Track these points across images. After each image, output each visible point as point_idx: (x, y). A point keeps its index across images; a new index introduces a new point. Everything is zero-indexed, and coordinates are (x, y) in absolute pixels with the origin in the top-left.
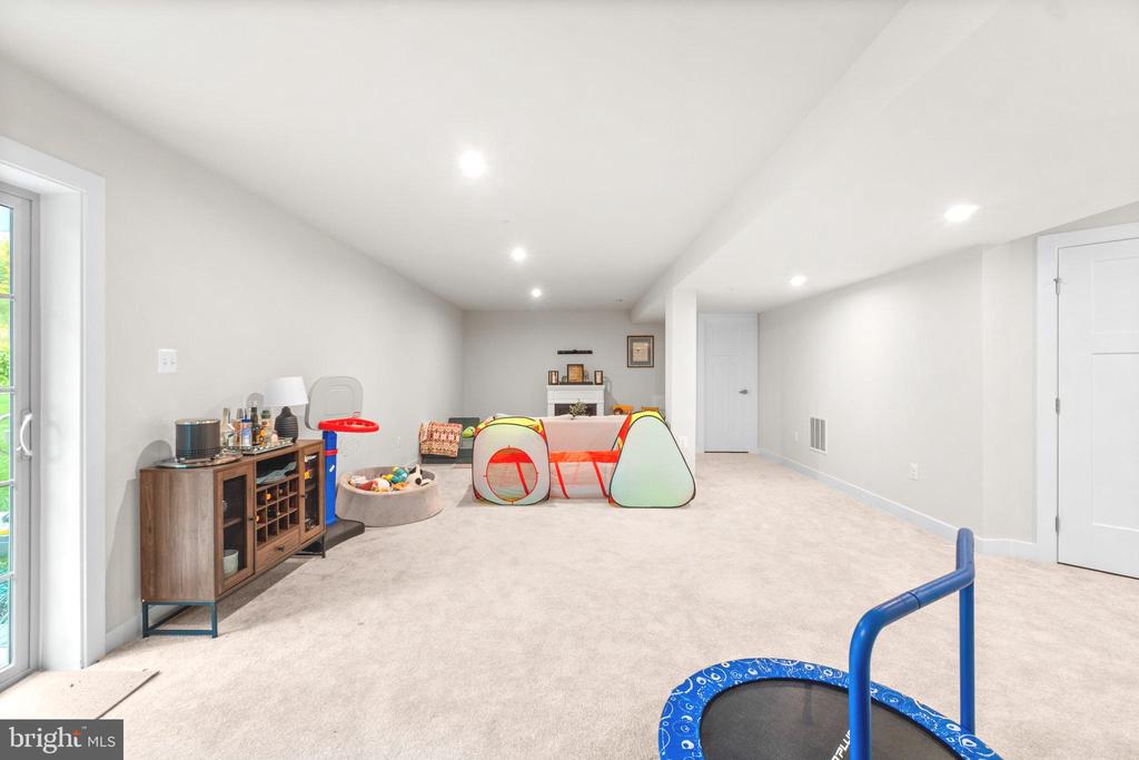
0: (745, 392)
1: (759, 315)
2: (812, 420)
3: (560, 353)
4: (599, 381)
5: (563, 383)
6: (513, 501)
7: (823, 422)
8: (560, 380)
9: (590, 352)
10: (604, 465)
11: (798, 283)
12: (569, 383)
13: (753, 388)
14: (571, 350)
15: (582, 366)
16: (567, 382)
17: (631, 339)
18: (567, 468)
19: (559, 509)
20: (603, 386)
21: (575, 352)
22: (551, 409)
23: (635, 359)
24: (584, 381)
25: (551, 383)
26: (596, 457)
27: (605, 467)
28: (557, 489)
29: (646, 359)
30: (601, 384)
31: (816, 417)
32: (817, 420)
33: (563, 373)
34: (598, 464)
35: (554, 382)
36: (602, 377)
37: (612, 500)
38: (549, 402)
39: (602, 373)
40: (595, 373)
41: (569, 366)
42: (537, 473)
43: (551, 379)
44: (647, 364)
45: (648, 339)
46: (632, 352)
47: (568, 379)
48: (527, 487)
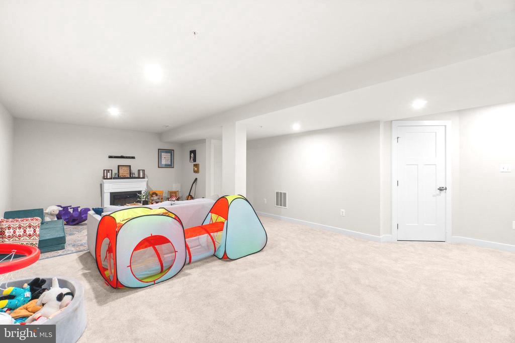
2: (277, 193)
3: (110, 157)
4: (141, 176)
5: (114, 178)
6: (153, 281)
7: (285, 194)
8: (113, 176)
9: (133, 158)
10: (215, 234)
14: (119, 155)
15: (130, 166)
16: (118, 177)
17: (160, 151)
20: (146, 179)
21: (122, 157)
22: (107, 198)
23: (163, 163)
24: (131, 177)
25: (104, 179)
26: (208, 230)
29: (170, 163)
30: (143, 178)
32: (281, 193)
33: (115, 171)
34: (212, 234)
35: (108, 177)
36: (144, 174)
37: (225, 258)
38: (105, 191)
39: (143, 171)
40: (139, 171)
41: (119, 166)
42: (176, 252)
43: (105, 175)
44: (170, 166)
45: (171, 152)
46: (161, 159)
47: (118, 176)
48: (164, 265)
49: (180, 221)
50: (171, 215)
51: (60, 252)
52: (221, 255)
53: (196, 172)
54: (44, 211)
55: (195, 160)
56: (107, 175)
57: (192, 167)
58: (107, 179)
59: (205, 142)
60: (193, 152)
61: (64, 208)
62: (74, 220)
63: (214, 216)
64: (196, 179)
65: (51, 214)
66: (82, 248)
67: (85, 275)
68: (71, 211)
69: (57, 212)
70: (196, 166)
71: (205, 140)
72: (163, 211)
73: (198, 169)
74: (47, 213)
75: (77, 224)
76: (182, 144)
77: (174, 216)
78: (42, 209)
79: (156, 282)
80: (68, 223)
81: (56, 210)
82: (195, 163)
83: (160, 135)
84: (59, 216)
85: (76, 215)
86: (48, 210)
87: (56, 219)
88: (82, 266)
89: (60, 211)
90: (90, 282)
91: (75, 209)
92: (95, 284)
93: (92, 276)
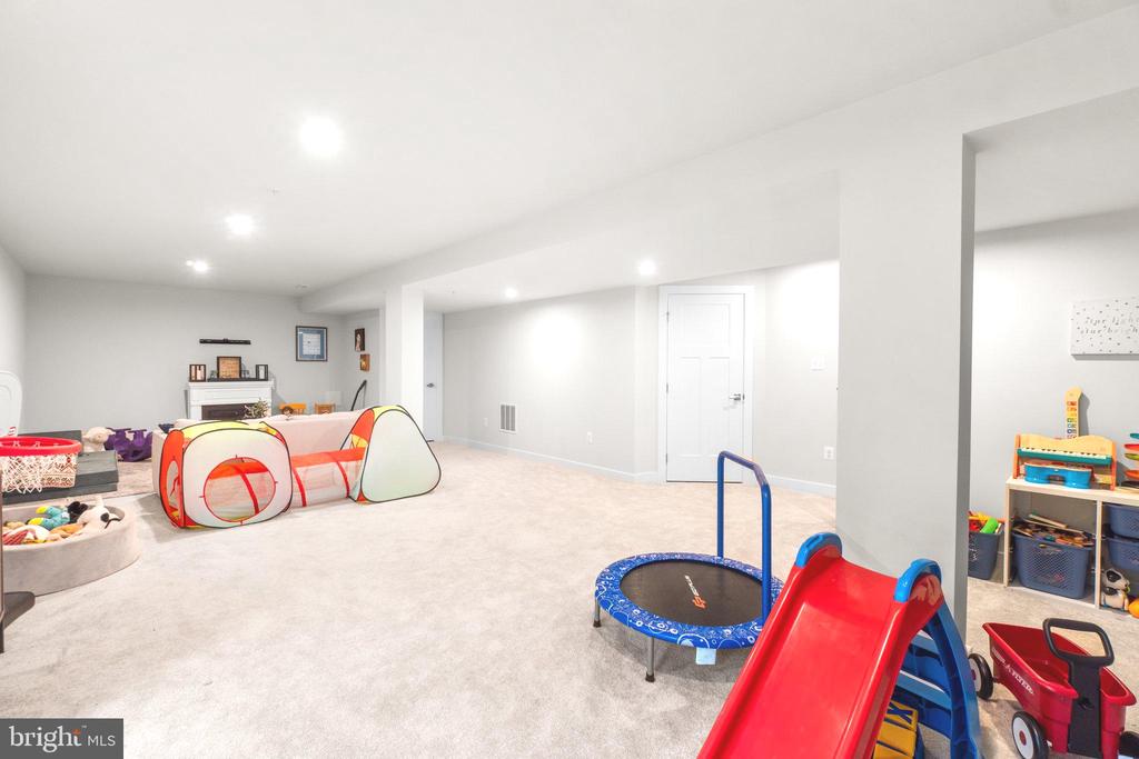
0: (431, 385)
1: (444, 315)
2: (503, 407)
3: (203, 342)
4: (262, 376)
5: (210, 380)
6: (241, 520)
7: (513, 408)
8: (207, 376)
9: (247, 343)
10: (348, 464)
11: (511, 294)
12: (219, 379)
13: (438, 382)
14: (222, 339)
15: (240, 358)
16: (217, 378)
17: (300, 330)
18: (308, 474)
19: (303, 519)
20: (271, 383)
21: (226, 342)
22: (196, 413)
23: (305, 352)
24: (241, 377)
25: (191, 380)
26: (337, 457)
27: (350, 466)
28: (297, 497)
29: (319, 353)
30: (266, 379)
31: (505, 404)
32: (508, 407)
33: (212, 367)
34: (343, 464)
35: (199, 378)
36: (266, 372)
37: (362, 499)
38: (192, 403)
39: (266, 366)
40: (257, 367)
41: (218, 358)
42: (275, 483)
43: (193, 374)
44: (322, 358)
45: (321, 331)
46: (302, 345)
47: (218, 375)
48: (259, 502)
49: (283, 440)
50: (271, 431)
51: (111, 494)
52: (355, 494)
53: (365, 369)
54: (84, 437)
55: (363, 348)
56: (196, 374)
57: (358, 361)
58: (196, 381)
59: (378, 315)
60: (361, 332)
61: (117, 431)
62: (136, 453)
63: (355, 438)
64: (365, 383)
65: (95, 442)
66: (145, 490)
67: (144, 517)
68: (130, 436)
69: (106, 438)
70: (364, 357)
71: (378, 310)
72: (263, 426)
73: (368, 365)
74: (88, 440)
75: (142, 460)
76: (343, 317)
77: (275, 433)
78: (80, 432)
79: (244, 522)
80: (125, 458)
81: (103, 433)
82: (363, 353)
83: (299, 298)
84: (109, 445)
85: (139, 444)
86: (88, 435)
87: (103, 449)
88: (142, 509)
89: (110, 436)
90: (150, 523)
91: (138, 434)
92: (158, 525)
93: (154, 518)
